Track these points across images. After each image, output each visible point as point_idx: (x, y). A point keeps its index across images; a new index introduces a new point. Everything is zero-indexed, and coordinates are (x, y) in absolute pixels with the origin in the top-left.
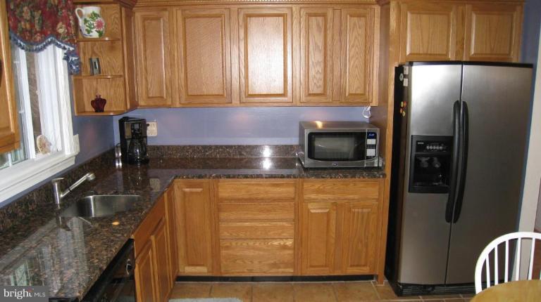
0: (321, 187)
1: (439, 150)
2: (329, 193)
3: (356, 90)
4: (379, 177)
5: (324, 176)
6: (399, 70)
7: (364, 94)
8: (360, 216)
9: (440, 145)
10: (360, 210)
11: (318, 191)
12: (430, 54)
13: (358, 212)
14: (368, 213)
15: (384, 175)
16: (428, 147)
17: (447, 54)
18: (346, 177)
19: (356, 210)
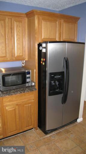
0: (11, 99)
1: (59, 78)
2: (14, 101)
3: (19, 54)
4: (34, 91)
5: (12, 94)
6: (40, 45)
7: (22, 56)
8: (28, 107)
9: (59, 76)
10: (27, 105)
11: (10, 101)
12: (51, 39)
13: (27, 106)
14: (31, 105)
15: (36, 89)
16: (55, 77)
17: (56, 39)
18: (21, 93)
19: (26, 105)
